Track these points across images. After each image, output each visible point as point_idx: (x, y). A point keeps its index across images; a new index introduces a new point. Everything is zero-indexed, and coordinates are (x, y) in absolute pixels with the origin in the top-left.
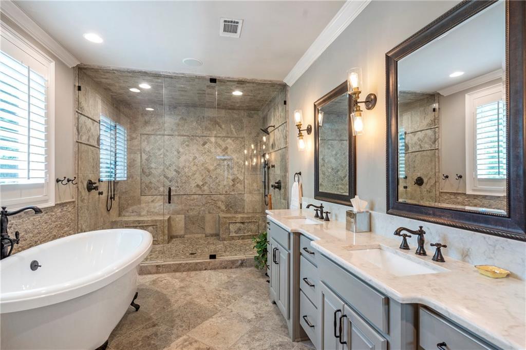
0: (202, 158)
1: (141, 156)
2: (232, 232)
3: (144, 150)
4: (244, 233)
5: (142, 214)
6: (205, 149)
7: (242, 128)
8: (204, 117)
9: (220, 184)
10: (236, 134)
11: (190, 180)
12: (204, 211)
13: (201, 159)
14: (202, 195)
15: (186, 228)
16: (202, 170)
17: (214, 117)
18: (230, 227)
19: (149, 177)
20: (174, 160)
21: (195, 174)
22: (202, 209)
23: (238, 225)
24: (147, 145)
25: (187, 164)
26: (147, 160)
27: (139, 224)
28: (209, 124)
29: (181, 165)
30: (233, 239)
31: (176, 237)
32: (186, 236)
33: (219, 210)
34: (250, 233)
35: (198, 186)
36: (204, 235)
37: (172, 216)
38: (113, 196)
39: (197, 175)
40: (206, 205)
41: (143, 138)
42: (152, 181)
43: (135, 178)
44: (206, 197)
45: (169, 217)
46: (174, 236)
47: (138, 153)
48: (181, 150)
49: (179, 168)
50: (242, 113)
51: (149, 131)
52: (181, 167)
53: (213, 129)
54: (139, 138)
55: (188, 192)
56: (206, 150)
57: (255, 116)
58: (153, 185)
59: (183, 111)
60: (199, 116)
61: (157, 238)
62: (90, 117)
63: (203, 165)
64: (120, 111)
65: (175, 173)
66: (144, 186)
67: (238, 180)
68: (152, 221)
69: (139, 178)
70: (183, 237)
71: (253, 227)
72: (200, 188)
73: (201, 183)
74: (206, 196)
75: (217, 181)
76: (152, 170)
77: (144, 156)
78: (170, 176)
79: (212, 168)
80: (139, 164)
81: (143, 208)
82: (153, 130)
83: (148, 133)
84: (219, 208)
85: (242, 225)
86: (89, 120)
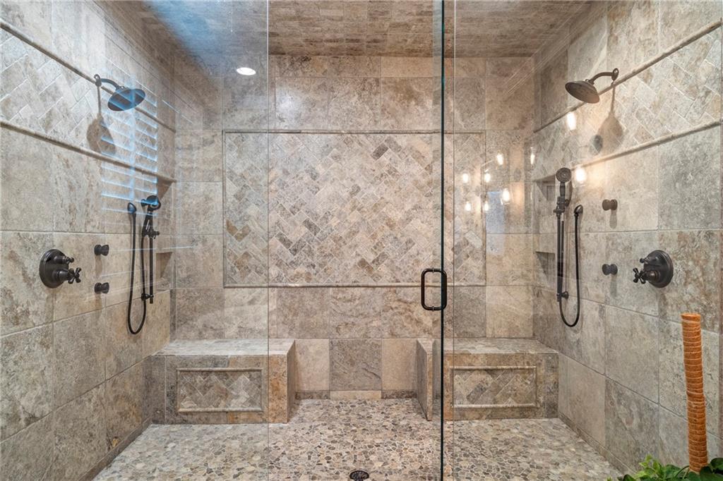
0: (373, 190)
1: (224, 188)
2: (461, 396)
3: (231, 172)
4: (495, 402)
5: (227, 334)
6: (381, 165)
7: (478, 107)
8: (377, 80)
9: (420, 258)
10: (463, 124)
11: (344, 248)
12: (379, 329)
13: (372, 192)
14: (374, 287)
15: (334, 375)
16: (375, 221)
17: (404, 81)
18: (456, 383)
19: (244, 241)
20: (302, 196)
21: (355, 233)
22: (374, 324)
23: (478, 377)
24: (239, 157)
25: (336, 207)
26: (238, 197)
27: (216, 365)
28: (391, 98)
29: (320, 210)
30: (463, 417)
31: (310, 395)
32: (333, 394)
33: (418, 329)
34: (511, 403)
35: (363, 263)
36: (379, 394)
37: (298, 341)
38: (148, 292)
39: (361, 236)
40: (384, 314)
41: (228, 141)
42: (250, 251)
43: (209, 243)
44: (385, 294)
45: (291, 344)
46: (304, 393)
47: (217, 178)
48: (320, 170)
49: (316, 216)
50: (480, 63)
51: (241, 124)
52: (322, 215)
53: (401, 111)
54: (218, 141)
55: (339, 280)
56: (385, 170)
57: (516, 72)
58: (252, 261)
59: (326, 67)
60: (365, 80)
61: (261, 405)
62: (54, 51)
63: (376, 208)
64: (173, 72)
65: (305, 230)
66: (230, 263)
67: (467, 249)
68: (248, 359)
69: (219, 244)
70: (327, 397)
71: (520, 384)
72: (370, 269)
73: (370, 257)
74: (385, 290)
75: (413, 251)
76: (249, 223)
77: (232, 188)
78: (293, 237)
79: (397, 215)
80: (220, 208)
81: (229, 320)
82: (252, 120)
83: (241, 128)
84: (418, 322)
85: (489, 379)
86: (52, 61)
